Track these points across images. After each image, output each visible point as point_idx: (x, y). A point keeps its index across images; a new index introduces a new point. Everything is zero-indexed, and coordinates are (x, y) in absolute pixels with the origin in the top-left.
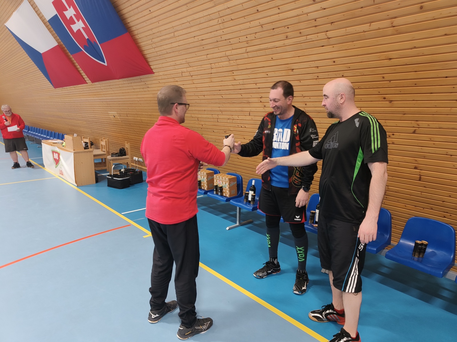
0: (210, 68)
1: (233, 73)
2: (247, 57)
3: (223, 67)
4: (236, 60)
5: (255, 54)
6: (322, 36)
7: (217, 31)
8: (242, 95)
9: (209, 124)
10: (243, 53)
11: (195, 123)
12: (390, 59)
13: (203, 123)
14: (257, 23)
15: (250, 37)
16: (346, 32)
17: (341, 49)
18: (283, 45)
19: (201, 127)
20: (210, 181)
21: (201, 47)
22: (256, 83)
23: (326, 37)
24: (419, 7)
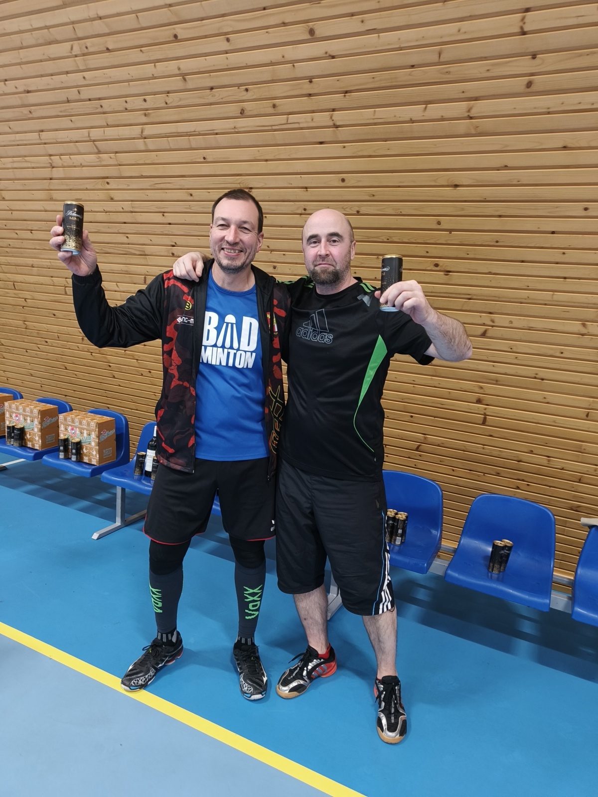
0: (49, 165)
1: (108, 183)
2: (142, 148)
3: (82, 166)
4: (116, 152)
5: (163, 143)
6: (322, 118)
7: (67, 73)
8: (127, 237)
9: (44, 298)
10: (134, 139)
11: (8, 293)
12: (456, 186)
13: (27, 295)
14: (172, 66)
15: (152, 101)
16: (375, 117)
17: (360, 154)
18: (233, 130)
19: (22, 302)
20: (50, 428)
21: (25, 111)
22: (164, 212)
23: (331, 123)
24: (526, 82)
